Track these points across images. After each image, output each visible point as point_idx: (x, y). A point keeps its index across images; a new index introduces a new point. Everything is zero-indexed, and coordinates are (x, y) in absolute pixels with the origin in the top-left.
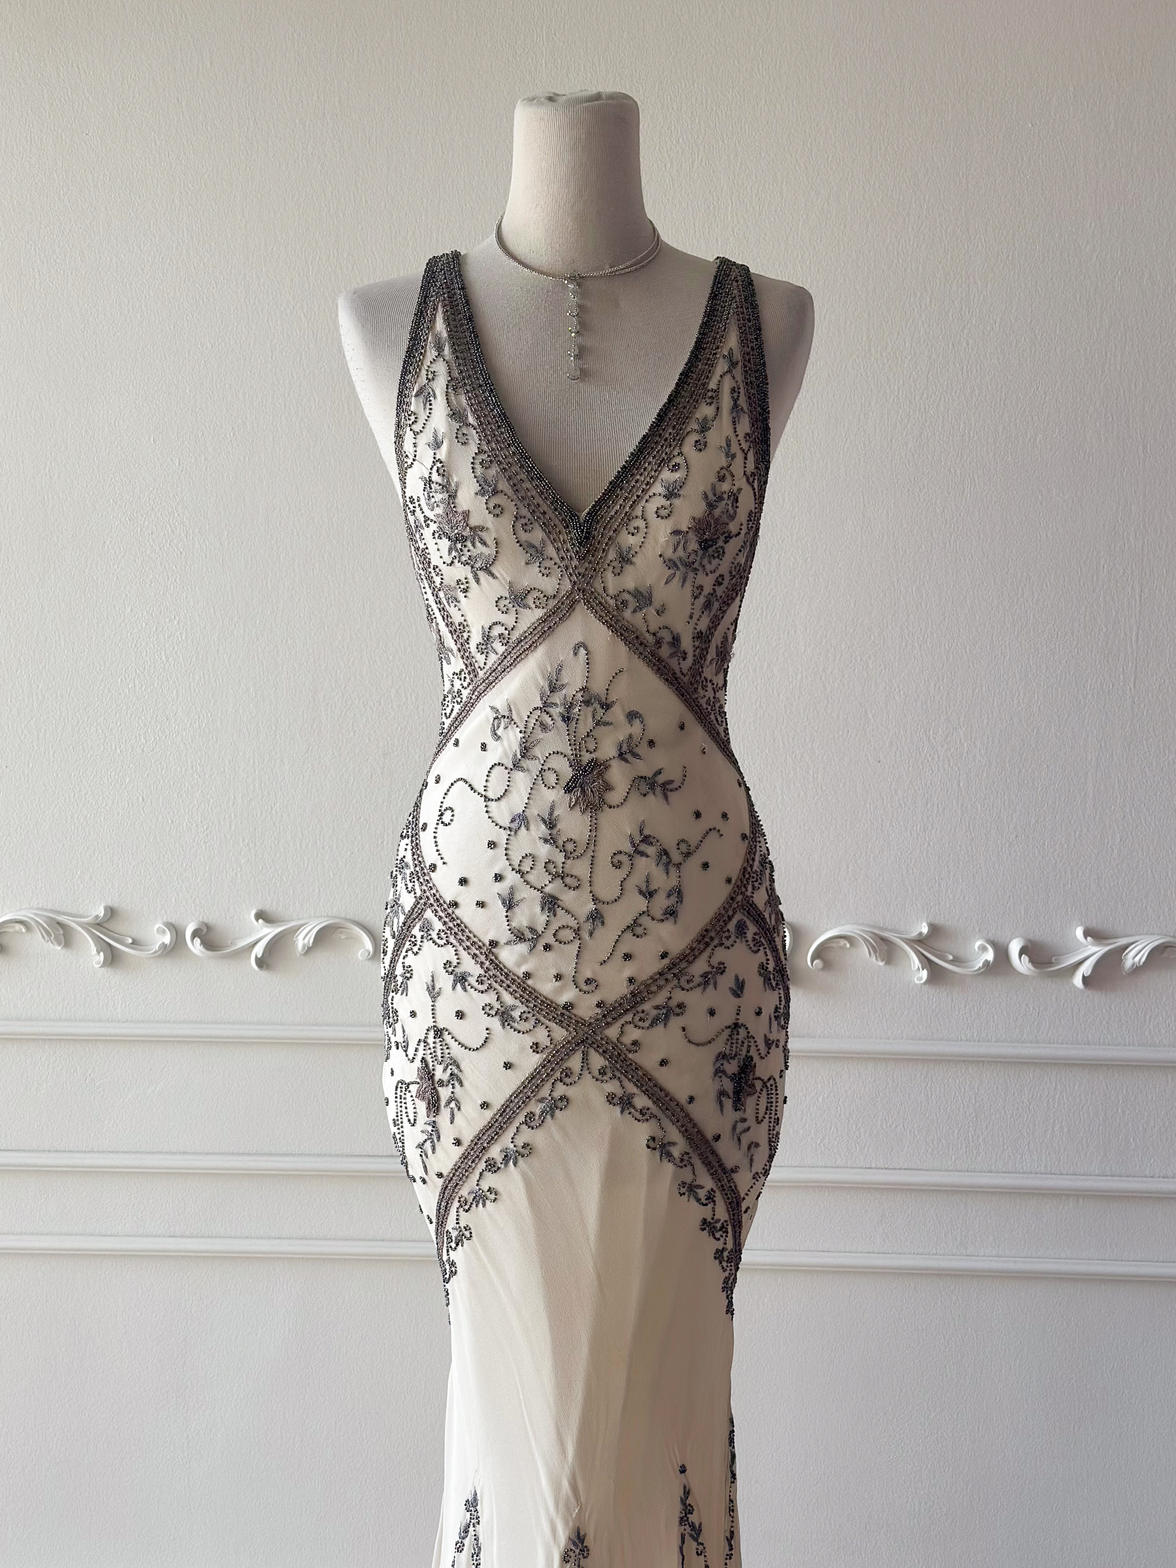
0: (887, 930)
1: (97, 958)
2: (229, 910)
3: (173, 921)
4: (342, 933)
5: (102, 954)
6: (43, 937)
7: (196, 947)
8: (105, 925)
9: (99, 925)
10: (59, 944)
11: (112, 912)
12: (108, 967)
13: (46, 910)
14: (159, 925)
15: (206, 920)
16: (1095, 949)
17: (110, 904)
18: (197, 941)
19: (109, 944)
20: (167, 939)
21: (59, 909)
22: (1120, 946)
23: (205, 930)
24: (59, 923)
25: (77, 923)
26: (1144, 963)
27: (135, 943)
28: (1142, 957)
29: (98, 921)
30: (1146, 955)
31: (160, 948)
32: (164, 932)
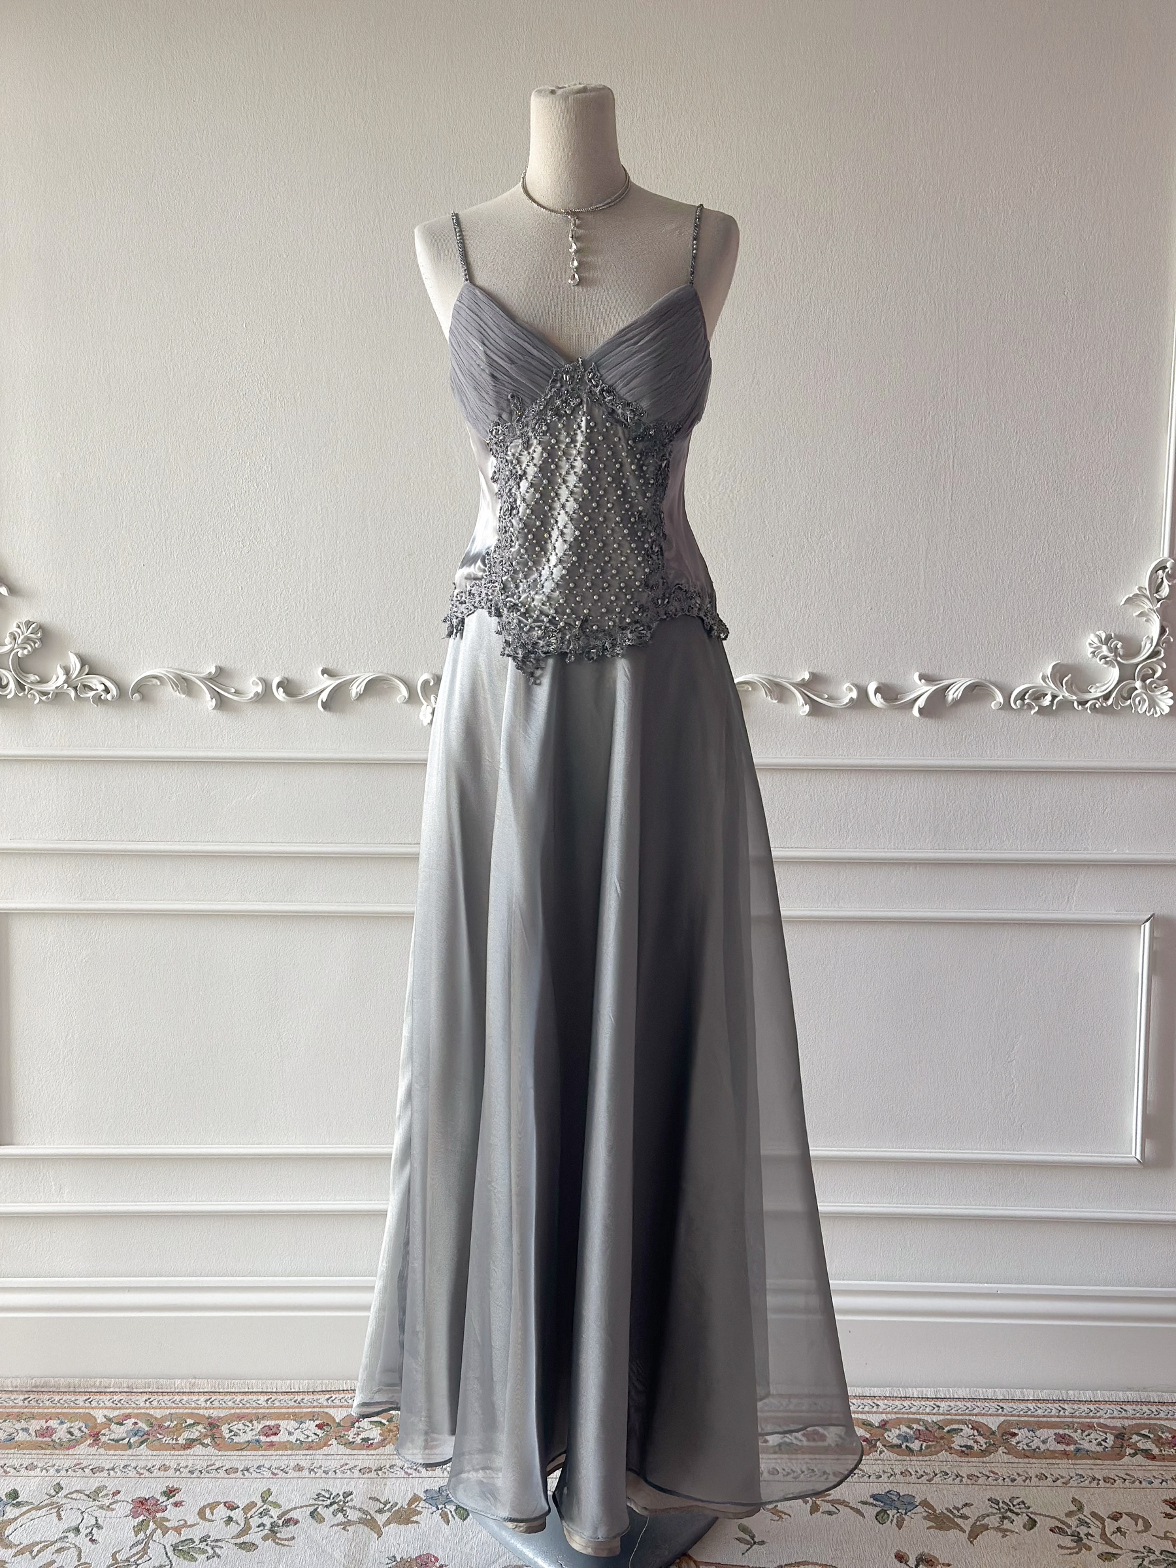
0: (779, 677)
1: (210, 703)
2: (302, 668)
3: (263, 676)
4: (385, 684)
5: (214, 699)
6: (173, 688)
7: (280, 695)
8: (215, 679)
9: (211, 679)
10: (184, 694)
11: (220, 670)
12: (218, 709)
13: (173, 669)
14: (254, 678)
15: (286, 676)
16: (925, 688)
17: (219, 664)
18: (281, 690)
19: (219, 692)
20: (259, 689)
21: (183, 668)
22: (942, 686)
23: (286, 682)
24: (183, 678)
25: (197, 678)
26: (960, 697)
27: (237, 692)
28: (959, 693)
29: (210, 677)
30: (961, 692)
31: (255, 695)
32: (257, 684)
